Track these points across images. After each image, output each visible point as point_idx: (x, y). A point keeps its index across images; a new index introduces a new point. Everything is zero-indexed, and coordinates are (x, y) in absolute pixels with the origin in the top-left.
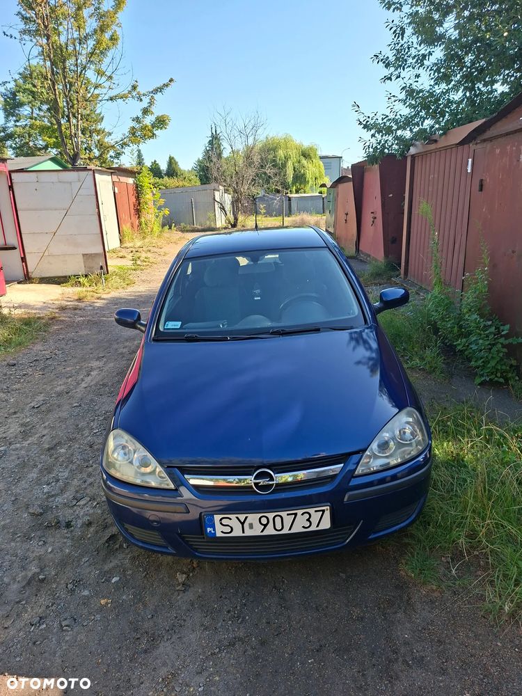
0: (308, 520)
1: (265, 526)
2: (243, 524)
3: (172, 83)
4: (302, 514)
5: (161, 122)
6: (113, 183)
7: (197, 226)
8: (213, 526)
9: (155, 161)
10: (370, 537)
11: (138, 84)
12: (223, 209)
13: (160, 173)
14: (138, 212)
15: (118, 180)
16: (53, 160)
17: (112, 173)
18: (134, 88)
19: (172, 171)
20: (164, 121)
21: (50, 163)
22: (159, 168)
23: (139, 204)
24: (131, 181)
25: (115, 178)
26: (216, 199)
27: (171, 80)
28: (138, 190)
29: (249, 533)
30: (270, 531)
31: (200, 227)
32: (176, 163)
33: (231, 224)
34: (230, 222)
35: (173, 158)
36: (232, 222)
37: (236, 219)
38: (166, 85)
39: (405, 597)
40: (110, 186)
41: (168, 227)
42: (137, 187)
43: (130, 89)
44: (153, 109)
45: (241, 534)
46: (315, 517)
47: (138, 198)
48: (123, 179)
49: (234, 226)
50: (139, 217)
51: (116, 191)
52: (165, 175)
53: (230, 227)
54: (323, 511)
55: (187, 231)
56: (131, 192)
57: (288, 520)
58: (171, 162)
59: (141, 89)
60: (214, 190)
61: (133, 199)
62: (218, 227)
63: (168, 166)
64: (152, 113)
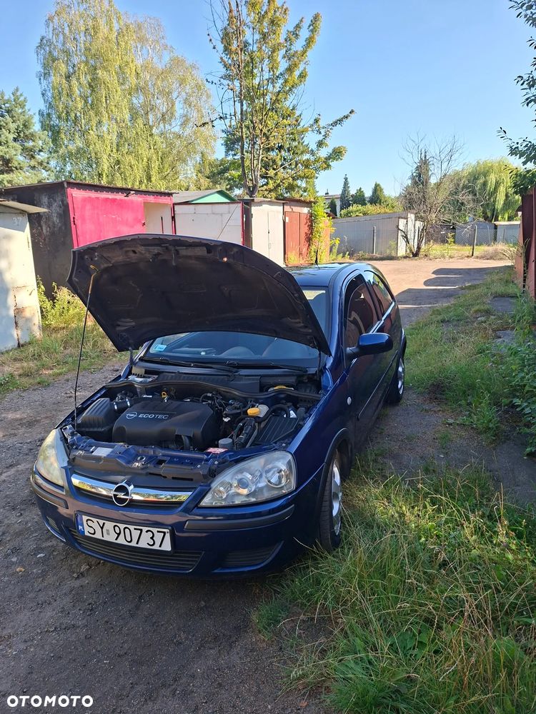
0: (152, 538)
1: (119, 534)
2: (102, 528)
3: (352, 115)
4: (147, 532)
5: (337, 154)
6: (284, 213)
7: (376, 254)
8: (82, 525)
9: (360, 189)
10: (216, 571)
11: (320, 117)
12: (406, 237)
13: (364, 200)
14: (309, 240)
15: (290, 210)
16: (221, 193)
17: (283, 203)
18: (316, 121)
19: (376, 198)
20: (340, 152)
21: (217, 195)
22: (363, 196)
23: (312, 233)
24: (305, 210)
25: (287, 208)
26: (400, 228)
27: (352, 112)
28: (312, 219)
29: (106, 538)
30: (121, 541)
31: (378, 256)
32: (381, 190)
33: (413, 253)
34: (411, 250)
35: (379, 185)
36: (415, 250)
37: (419, 248)
38: (346, 117)
39: (234, 639)
40: (281, 216)
41: (341, 255)
42: (311, 217)
43: (312, 122)
44: (328, 141)
45: (101, 537)
46: (158, 537)
47: (311, 227)
48: (297, 209)
49: (416, 255)
50: (309, 245)
51: (287, 220)
52: (369, 201)
53: (411, 256)
54: (164, 533)
55: (365, 259)
56: (304, 221)
57: (136, 534)
58: (377, 189)
59: (322, 123)
60: (399, 218)
61: (305, 229)
62: (399, 255)
63: (373, 193)
64: (327, 145)
